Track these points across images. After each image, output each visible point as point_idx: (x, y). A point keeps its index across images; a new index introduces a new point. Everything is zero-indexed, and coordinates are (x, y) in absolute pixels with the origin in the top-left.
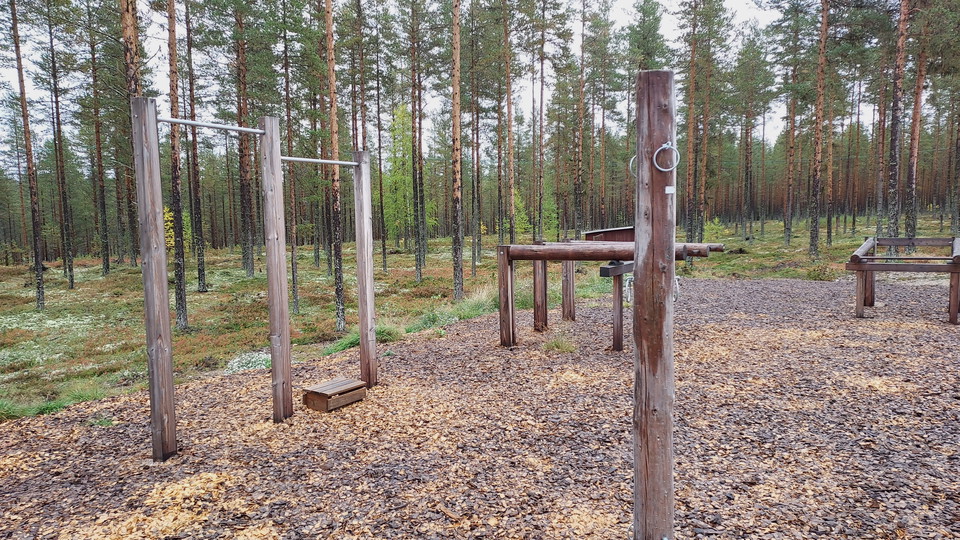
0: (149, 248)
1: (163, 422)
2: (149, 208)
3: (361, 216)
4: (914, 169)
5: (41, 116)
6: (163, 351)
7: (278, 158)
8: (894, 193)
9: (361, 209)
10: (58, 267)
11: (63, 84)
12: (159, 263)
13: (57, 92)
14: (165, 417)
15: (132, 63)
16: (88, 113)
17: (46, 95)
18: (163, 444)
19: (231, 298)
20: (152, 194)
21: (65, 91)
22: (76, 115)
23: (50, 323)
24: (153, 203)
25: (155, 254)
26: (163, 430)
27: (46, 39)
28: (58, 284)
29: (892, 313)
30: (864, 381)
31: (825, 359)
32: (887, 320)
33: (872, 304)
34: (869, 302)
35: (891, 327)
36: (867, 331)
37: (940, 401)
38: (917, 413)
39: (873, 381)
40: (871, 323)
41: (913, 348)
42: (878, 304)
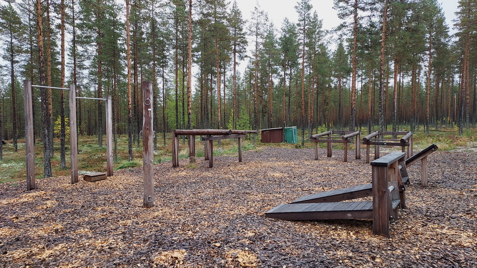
0: (27, 125)
1: (30, 178)
2: (28, 113)
3: (108, 117)
4: (396, 104)
5: (6, 73)
6: (31, 156)
7: (75, 97)
8: (381, 114)
9: (108, 115)
10: (11, 143)
11: (17, 59)
12: (30, 129)
13: (13, 62)
14: (31, 177)
15: (42, 56)
16: (28, 71)
17: (9, 63)
18: (30, 185)
19: (88, 156)
20: (29, 108)
21: (17, 62)
22: (22, 73)
23: (4, 165)
24: (29, 111)
25: (29, 126)
26: (30, 181)
27: (9, 40)
28: (10, 149)
29: (333, 159)
30: (274, 174)
31: (274, 169)
32: (324, 161)
33: (331, 156)
34: (329, 155)
35: (321, 162)
36: (306, 163)
37: (288, 178)
38: (275, 181)
39: (277, 174)
40: (316, 161)
41: (309, 167)
42: (333, 156)
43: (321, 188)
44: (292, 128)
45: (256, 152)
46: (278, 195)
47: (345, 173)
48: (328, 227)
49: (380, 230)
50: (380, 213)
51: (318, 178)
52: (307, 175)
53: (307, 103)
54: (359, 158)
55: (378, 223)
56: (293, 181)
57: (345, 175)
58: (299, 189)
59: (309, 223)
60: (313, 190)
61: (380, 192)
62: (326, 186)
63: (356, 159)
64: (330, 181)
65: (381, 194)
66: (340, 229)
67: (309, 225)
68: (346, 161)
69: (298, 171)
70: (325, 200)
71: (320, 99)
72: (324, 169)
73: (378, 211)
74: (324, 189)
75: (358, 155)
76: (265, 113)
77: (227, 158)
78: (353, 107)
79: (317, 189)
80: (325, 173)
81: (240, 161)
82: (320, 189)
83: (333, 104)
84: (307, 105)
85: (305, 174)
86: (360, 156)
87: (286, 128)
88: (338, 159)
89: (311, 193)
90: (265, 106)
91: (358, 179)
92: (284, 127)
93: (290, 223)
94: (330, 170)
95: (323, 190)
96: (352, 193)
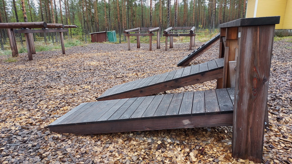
29: (142, 49)
30: (91, 63)
31: (92, 59)
32: (135, 50)
33: (139, 48)
34: (138, 47)
35: (133, 52)
36: (121, 52)
37: (103, 66)
38: (90, 69)
39: (93, 63)
40: (128, 51)
41: (124, 55)
42: (141, 47)
43: (135, 73)
44: (112, 32)
45: (82, 47)
46: (86, 87)
47: (153, 58)
48: (150, 141)
49: (246, 151)
50: (251, 121)
51: (132, 64)
52: (121, 61)
53: (121, 16)
54: (159, 48)
55: (244, 138)
56: (108, 68)
57: (153, 60)
58: (113, 76)
59: (119, 137)
60: (126, 77)
61: (255, 82)
62: (139, 71)
63: (157, 48)
64: (142, 66)
65: (255, 86)
66: (170, 144)
67: (120, 141)
68: (151, 50)
69: (113, 59)
70: (141, 92)
71: (130, 13)
72: (136, 56)
73: (245, 117)
74: (137, 74)
75: (158, 46)
76: (94, 22)
77: (53, 52)
78: (151, 15)
79: (130, 75)
80: (136, 60)
81: (64, 53)
82: (133, 74)
83: (138, 16)
84: (122, 17)
85: (119, 61)
86: (159, 46)
87: (108, 31)
88: (145, 49)
89: (124, 81)
90: (93, 17)
91: (165, 63)
92: (107, 31)
93: (87, 140)
94: (140, 57)
95: (136, 76)
96: (177, 80)
